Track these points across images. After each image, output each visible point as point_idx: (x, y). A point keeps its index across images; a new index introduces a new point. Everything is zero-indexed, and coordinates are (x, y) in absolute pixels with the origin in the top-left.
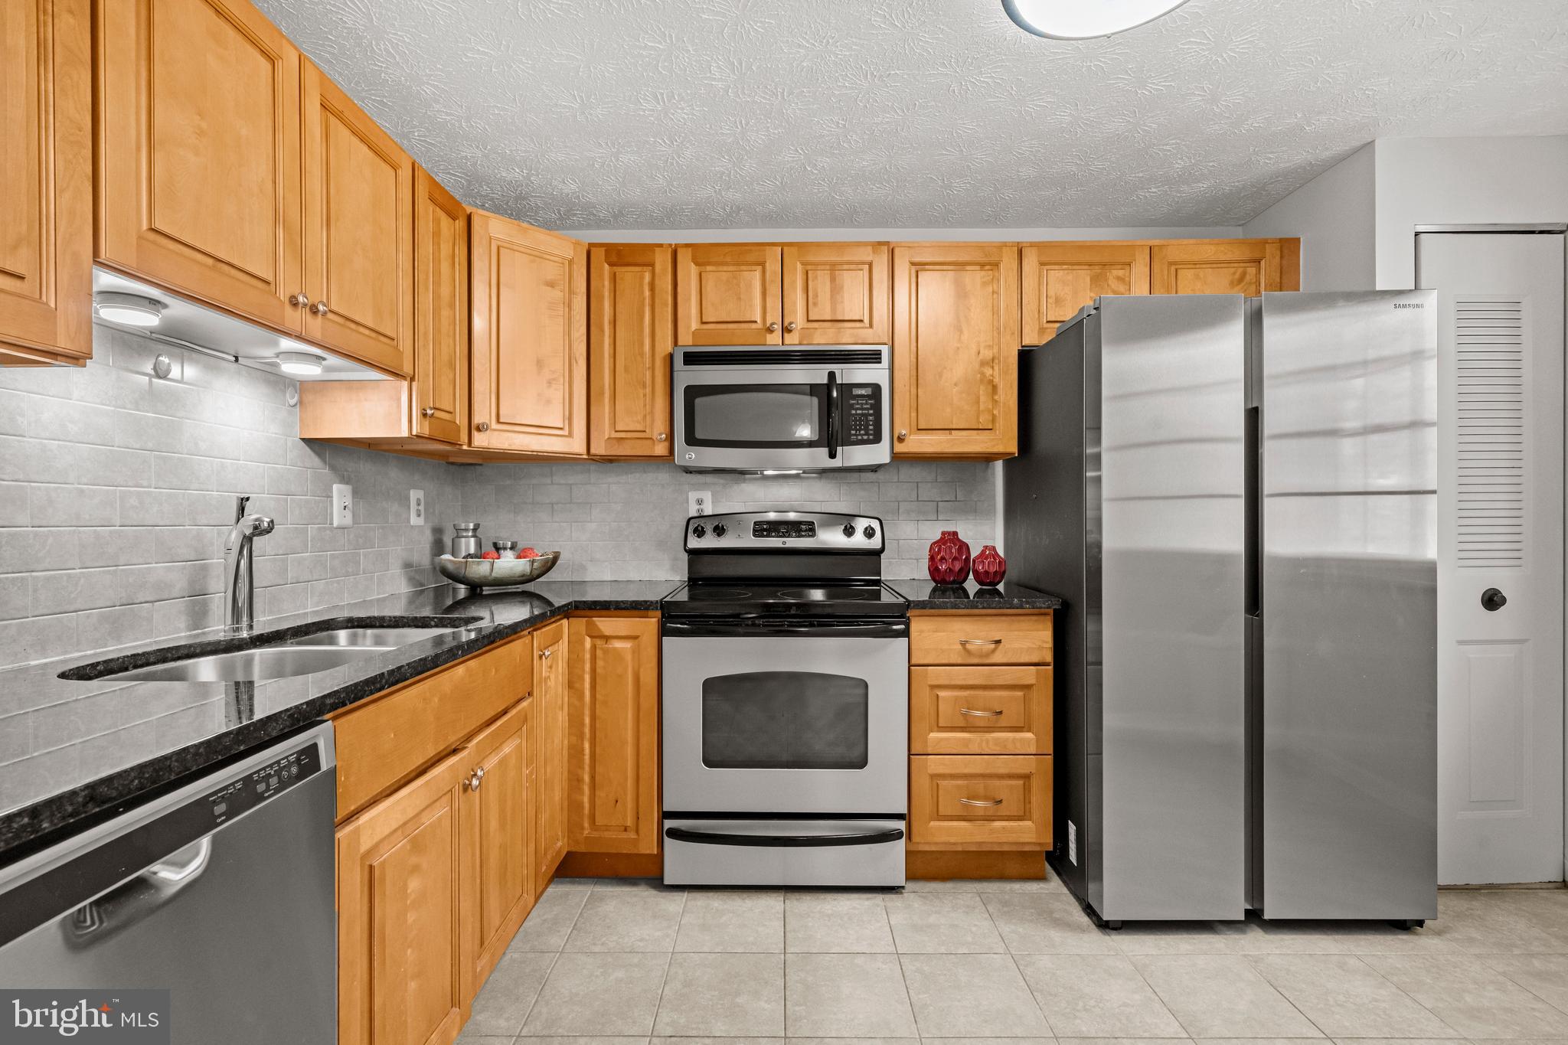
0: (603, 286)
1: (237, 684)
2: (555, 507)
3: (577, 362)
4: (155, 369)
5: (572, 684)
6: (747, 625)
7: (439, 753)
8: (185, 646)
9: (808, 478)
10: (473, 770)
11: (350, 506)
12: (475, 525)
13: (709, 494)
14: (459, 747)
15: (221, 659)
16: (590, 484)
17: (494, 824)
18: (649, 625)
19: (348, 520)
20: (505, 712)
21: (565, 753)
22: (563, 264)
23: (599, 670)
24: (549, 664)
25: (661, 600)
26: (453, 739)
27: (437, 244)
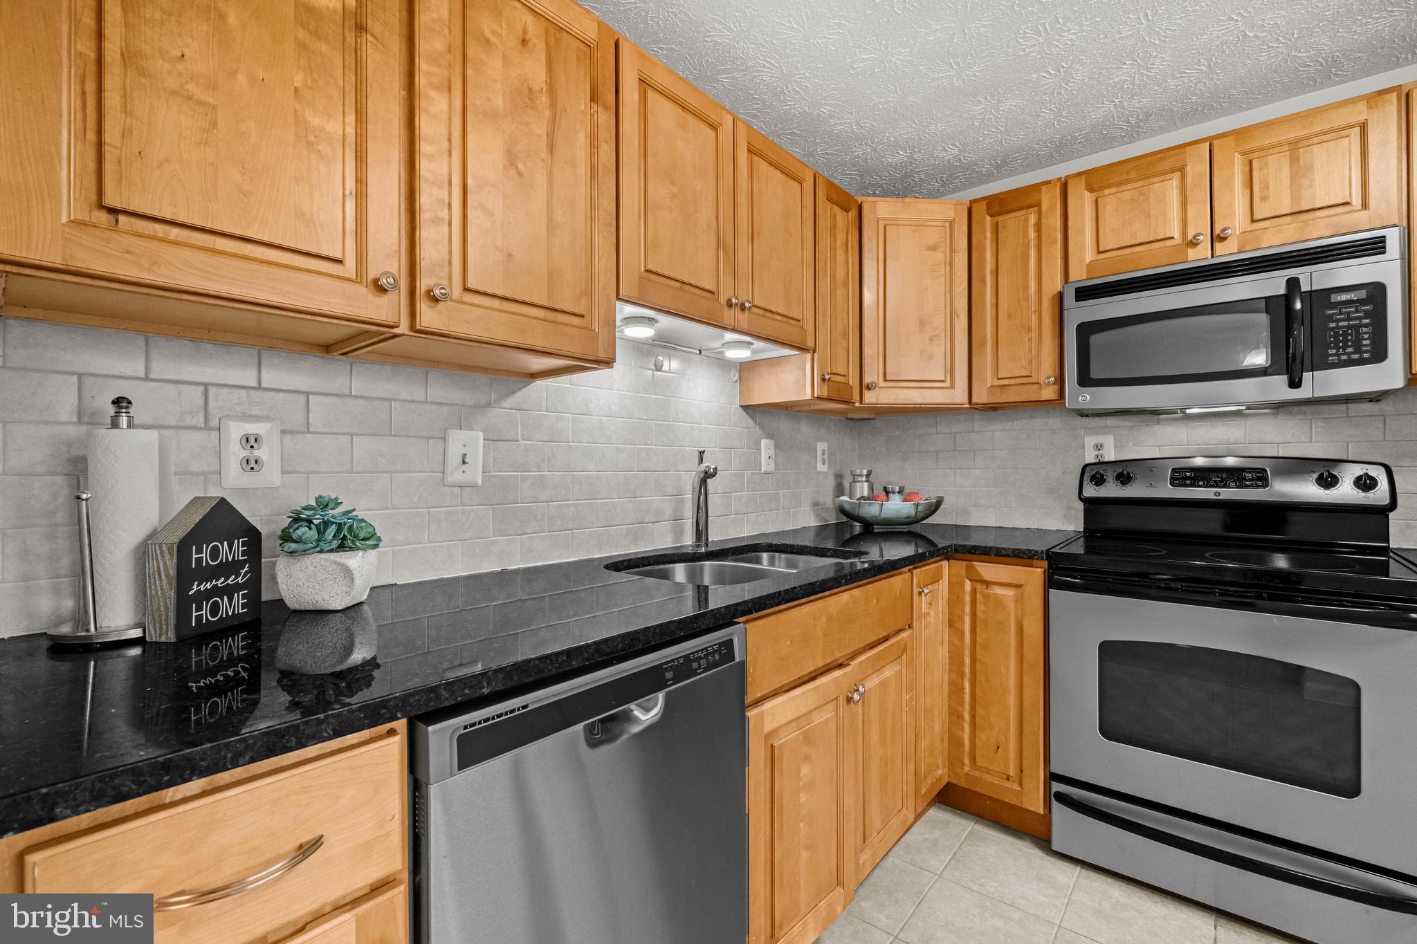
0: (985, 238)
1: (698, 586)
2: (940, 454)
3: (958, 316)
4: (655, 365)
5: (953, 623)
6: (1159, 588)
7: (828, 664)
8: (669, 554)
9: (1255, 415)
10: (856, 685)
11: (773, 456)
12: (868, 471)
13: (1111, 438)
14: (845, 663)
15: (689, 565)
16: (974, 432)
17: (875, 737)
18: (1035, 575)
19: (772, 468)
20: (886, 639)
21: (946, 687)
22: (944, 226)
23: (979, 614)
24: (929, 601)
25: (1048, 551)
26: (839, 655)
27: (833, 236)
